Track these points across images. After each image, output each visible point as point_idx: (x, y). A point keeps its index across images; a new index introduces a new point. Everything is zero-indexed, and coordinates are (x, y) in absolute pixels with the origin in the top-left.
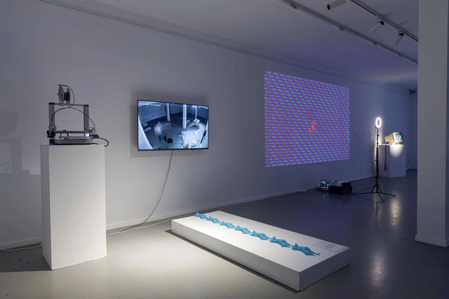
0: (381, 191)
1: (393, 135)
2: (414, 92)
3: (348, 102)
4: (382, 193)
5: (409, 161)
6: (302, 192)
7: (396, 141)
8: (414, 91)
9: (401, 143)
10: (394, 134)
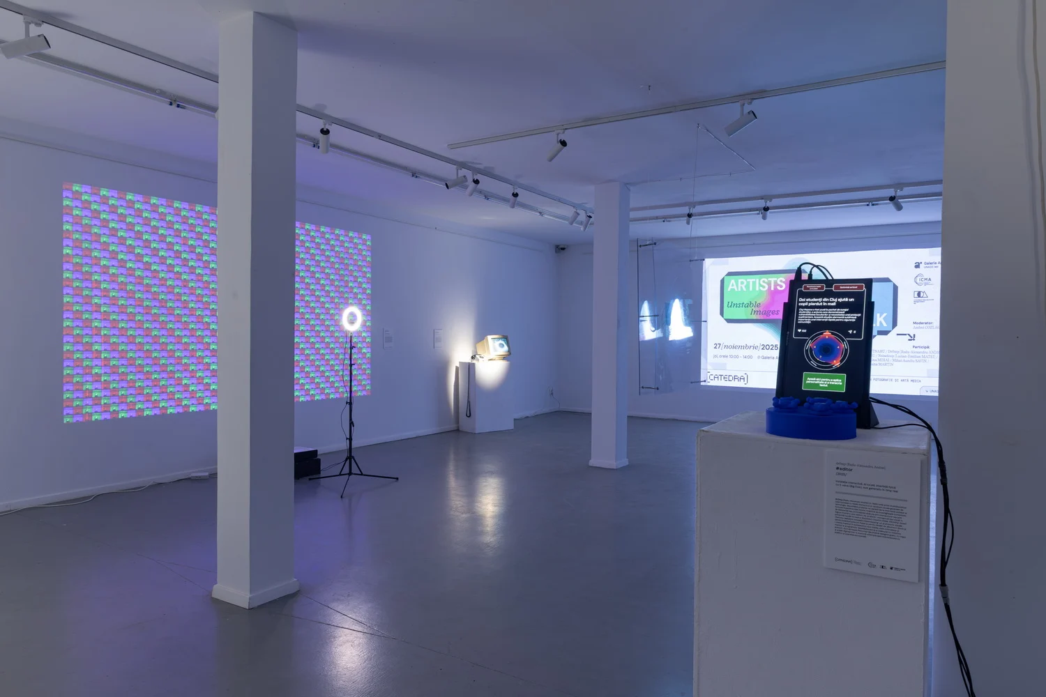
0: (361, 471)
1: (487, 340)
2: (563, 249)
3: (367, 267)
4: (365, 475)
5: (552, 394)
6: (196, 477)
7: (493, 354)
8: (563, 247)
9: (504, 358)
10: (490, 337)
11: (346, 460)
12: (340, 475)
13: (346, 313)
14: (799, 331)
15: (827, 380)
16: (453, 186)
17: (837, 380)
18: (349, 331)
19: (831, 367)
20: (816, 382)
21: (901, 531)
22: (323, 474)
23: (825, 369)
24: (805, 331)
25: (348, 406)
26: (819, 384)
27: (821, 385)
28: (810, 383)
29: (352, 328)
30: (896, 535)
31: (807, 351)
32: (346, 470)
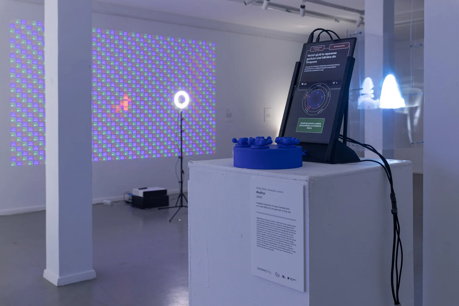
11: (179, 196)
12: (176, 207)
13: (177, 96)
14: (302, 84)
15: (312, 123)
16: (249, 3)
17: (319, 124)
18: (180, 109)
19: (317, 113)
20: (305, 126)
21: (293, 247)
22: (170, 206)
23: (313, 115)
24: (306, 84)
25: (180, 159)
26: (307, 127)
27: (308, 128)
28: (301, 127)
29: (182, 106)
30: (290, 250)
31: (304, 100)
32: (179, 204)
